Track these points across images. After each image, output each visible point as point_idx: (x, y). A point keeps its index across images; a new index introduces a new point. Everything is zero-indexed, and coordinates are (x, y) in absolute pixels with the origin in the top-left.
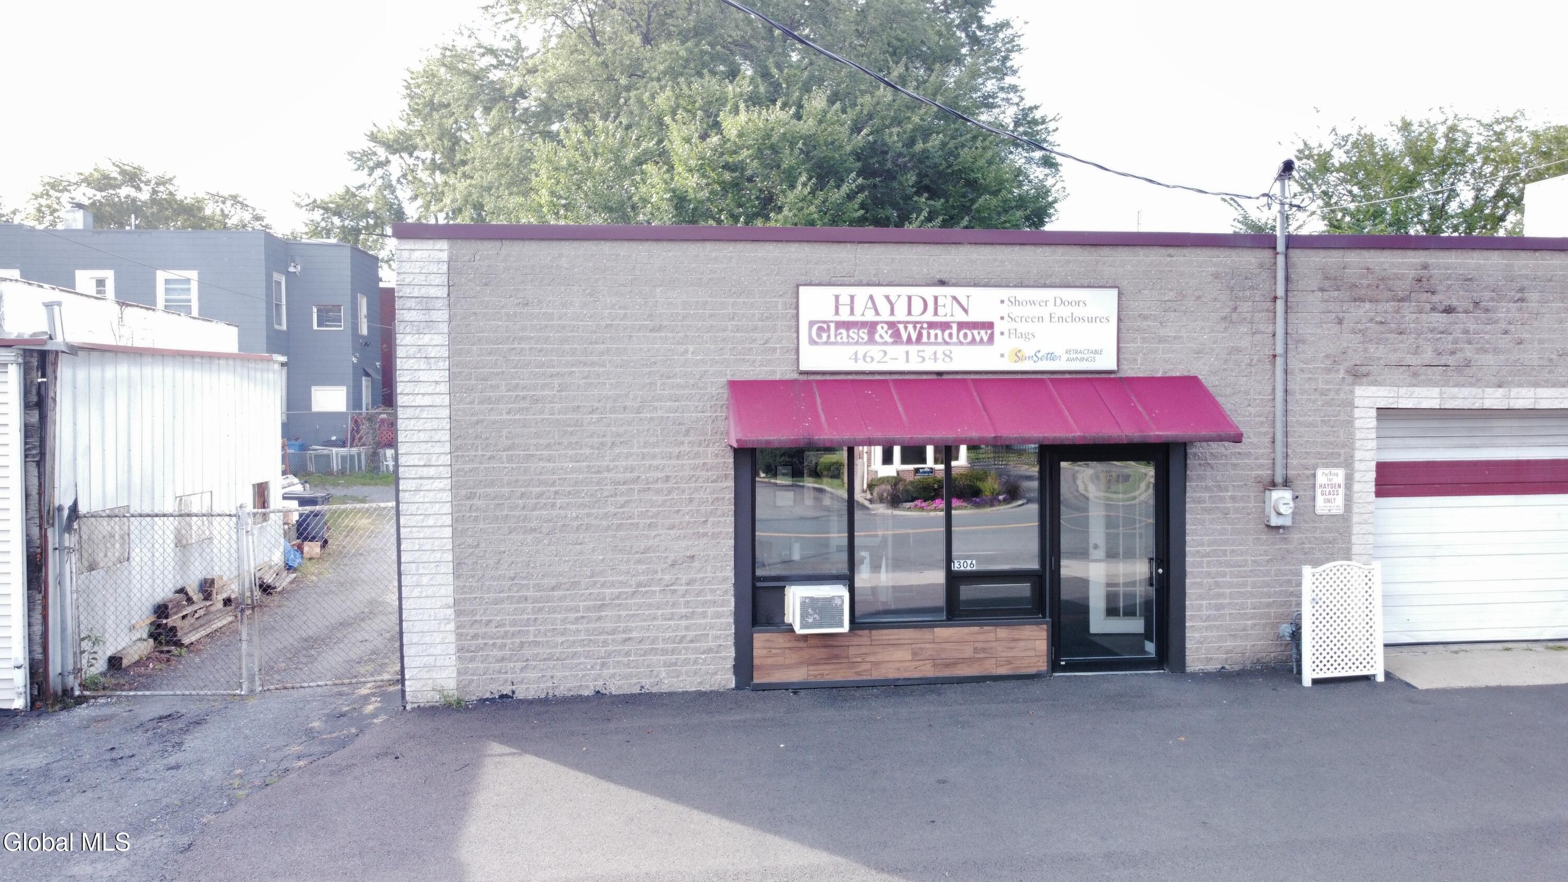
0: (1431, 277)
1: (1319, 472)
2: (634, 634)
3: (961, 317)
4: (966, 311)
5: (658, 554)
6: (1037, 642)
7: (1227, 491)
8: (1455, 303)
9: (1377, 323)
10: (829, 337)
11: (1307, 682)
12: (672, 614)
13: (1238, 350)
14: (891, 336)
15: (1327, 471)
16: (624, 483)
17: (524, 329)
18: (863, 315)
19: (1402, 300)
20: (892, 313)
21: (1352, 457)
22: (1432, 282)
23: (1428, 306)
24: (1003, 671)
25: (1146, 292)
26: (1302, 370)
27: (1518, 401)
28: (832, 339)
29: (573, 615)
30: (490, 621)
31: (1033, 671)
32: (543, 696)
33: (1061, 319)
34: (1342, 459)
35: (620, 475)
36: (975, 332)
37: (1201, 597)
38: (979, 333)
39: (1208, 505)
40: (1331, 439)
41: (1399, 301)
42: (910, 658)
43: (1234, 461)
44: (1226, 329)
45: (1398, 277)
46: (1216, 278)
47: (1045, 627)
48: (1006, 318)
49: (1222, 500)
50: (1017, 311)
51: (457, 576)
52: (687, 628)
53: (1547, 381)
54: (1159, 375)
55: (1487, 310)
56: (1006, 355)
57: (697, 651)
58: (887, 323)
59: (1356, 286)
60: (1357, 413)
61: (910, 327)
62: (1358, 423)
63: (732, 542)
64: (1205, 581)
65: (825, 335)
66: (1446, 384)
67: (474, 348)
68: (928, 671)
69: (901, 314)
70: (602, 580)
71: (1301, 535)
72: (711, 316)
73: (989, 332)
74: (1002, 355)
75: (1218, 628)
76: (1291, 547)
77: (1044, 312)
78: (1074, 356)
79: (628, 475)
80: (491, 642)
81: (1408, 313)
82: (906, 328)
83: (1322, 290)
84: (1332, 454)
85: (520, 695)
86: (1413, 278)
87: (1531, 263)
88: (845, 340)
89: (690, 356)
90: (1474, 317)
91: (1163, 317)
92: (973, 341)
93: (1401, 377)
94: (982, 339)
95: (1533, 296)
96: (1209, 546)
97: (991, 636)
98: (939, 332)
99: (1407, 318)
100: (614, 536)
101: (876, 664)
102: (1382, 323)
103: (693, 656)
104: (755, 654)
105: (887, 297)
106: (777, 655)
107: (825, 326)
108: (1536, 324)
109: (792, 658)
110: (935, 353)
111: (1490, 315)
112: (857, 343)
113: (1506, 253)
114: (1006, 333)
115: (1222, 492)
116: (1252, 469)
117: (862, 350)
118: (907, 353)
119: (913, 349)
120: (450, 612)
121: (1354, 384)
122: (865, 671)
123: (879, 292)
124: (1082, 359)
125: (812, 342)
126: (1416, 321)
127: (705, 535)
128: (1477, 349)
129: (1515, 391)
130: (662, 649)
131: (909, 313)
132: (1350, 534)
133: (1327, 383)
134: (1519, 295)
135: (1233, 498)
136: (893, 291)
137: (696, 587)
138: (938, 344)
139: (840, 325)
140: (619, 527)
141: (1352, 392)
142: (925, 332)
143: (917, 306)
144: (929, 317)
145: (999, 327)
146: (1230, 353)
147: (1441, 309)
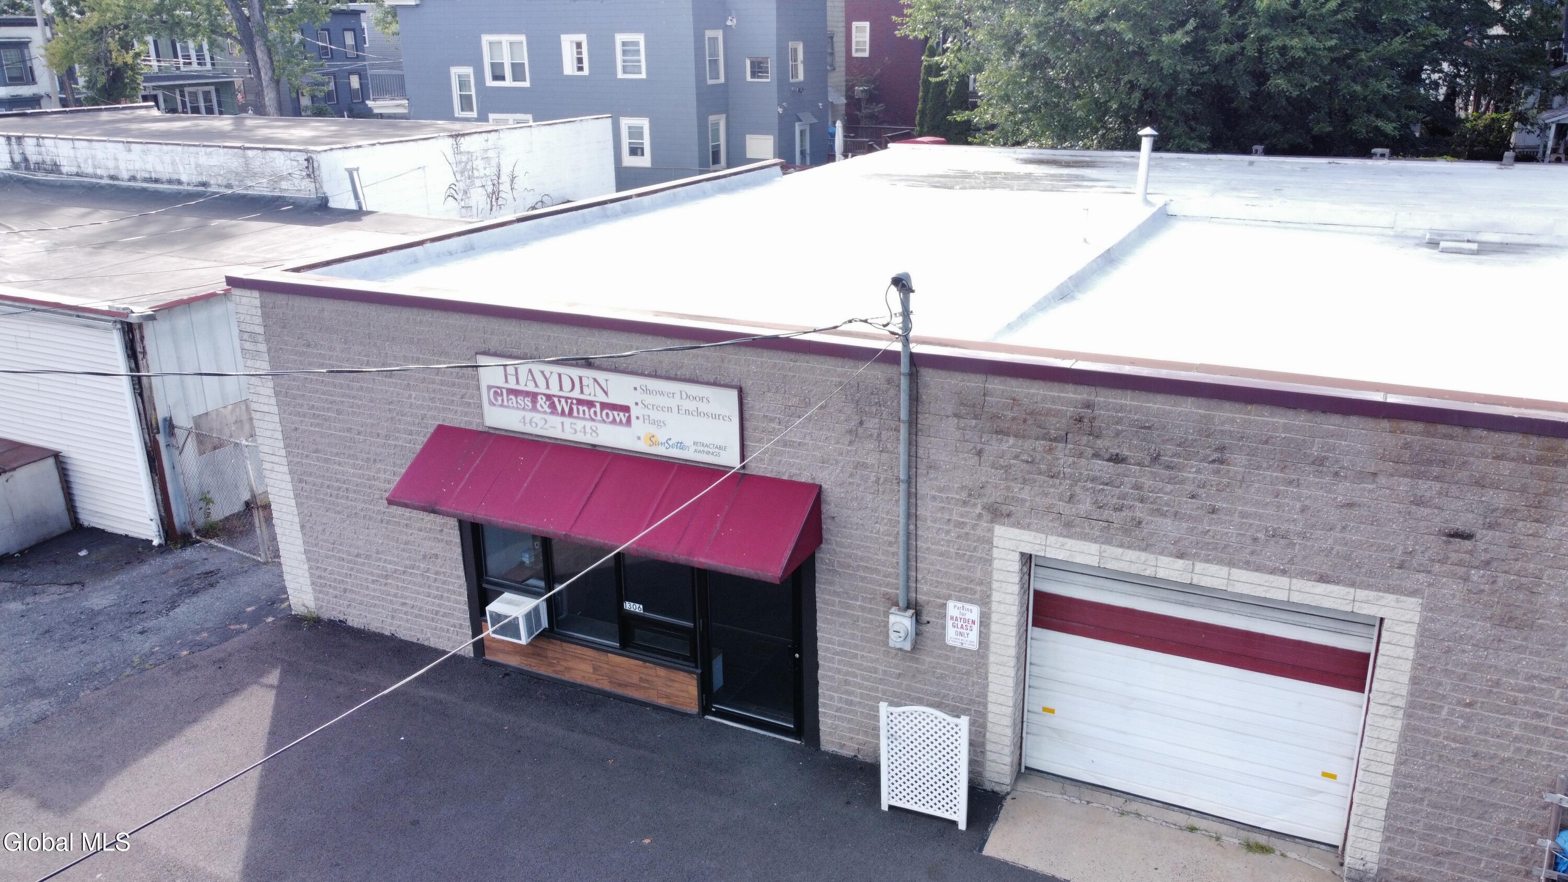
0: (1094, 418)
1: (951, 604)
2: (408, 601)
3: (602, 398)
4: (606, 393)
5: (415, 548)
6: (690, 687)
7: (857, 600)
8: (1126, 452)
9: (1023, 461)
10: (503, 400)
11: (885, 807)
12: (429, 593)
13: (865, 466)
14: (549, 407)
15: (960, 604)
18: (526, 385)
19: (1055, 440)
20: (548, 387)
21: (989, 596)
22: (1096, 424)
23: (1090, 451)
24: (663, 702)
26: (934, 498)
27: (1205, 578)
28: (505, 403)
29: (371, 578)
30: (326, 569)
31: (686, 710)
32: (362, 628)
33: (687, 412)
34: (977, 596)
36: (615, 413)
37: (831, 689)
38: (618, 415)
40: (965, 573)
41: (1051, 440)
43: (862, 573)
44: (851, 443)
45: (1049, 413)
46: (841, 389)
47: (695, 676)
48: (640, 404)
50: (649, 399)
52: (440, 606)
53: (1247, 563)
56: (642, 438)
58: (544, 395)
59: (999, 418)
60: (996, 553)
61: (563, 401)
62: (996, 564)
64: (836, 676)
65: (500, 399)
66: (1108, 542)
68: (606, 686)
69: (554, 390)
70: (385, 557)
71: (932, 659)
74: (639, 438)
75: (850, 721)
78: (701, 448)
80: (328, 583)
81: (1063, 456)
83: (956, 415)
84: (967, 589)
86: (1071, 417)
88: (515, 404)
89: (413, 400)
90: (1151, 472)
91: (788, 421)
92: (614, 421)
93: (1050, 524)
94: (621, 420)
95: (1238, 458)
96: (839, 646)
97: (652, 672)
98: (586, 408)
99: (1062, 462)
101: (568, 669)
102: (1027, 462)
103: (446, 627)
105: (542, 372)
107: (499, 391)
108: (1239, 492)
109: (509, 647)
110: (584, 427)
111: (1173, 473)
112: (524, 409)
114: (641, 418)
115: (851, 600)
116: (880, 585)
117: (529, 415)
118: (562, 423)
119: (567, 421)
120: (304, 557)
121: (992, 522)
122: (560, 671)
123: (536, 368)
124: (708, 453)
125: (492, 404)
126: (1073, 466)
128: (1153, 510)
129: (1199, 566)
130: (426, 616)
131: (561, 389)
132: (986, 673)
134: (1216, 455)
135: (861, 607)
136: (547, 369)
137: (441, 577)
138: (584, 419)
139: (511, 392)
141: (991, 530)
142: (575, 407)
143: (567, 385)
144: (576, 394)
145: (634, 412)
146: (856, 468)
147: (1107, 456)
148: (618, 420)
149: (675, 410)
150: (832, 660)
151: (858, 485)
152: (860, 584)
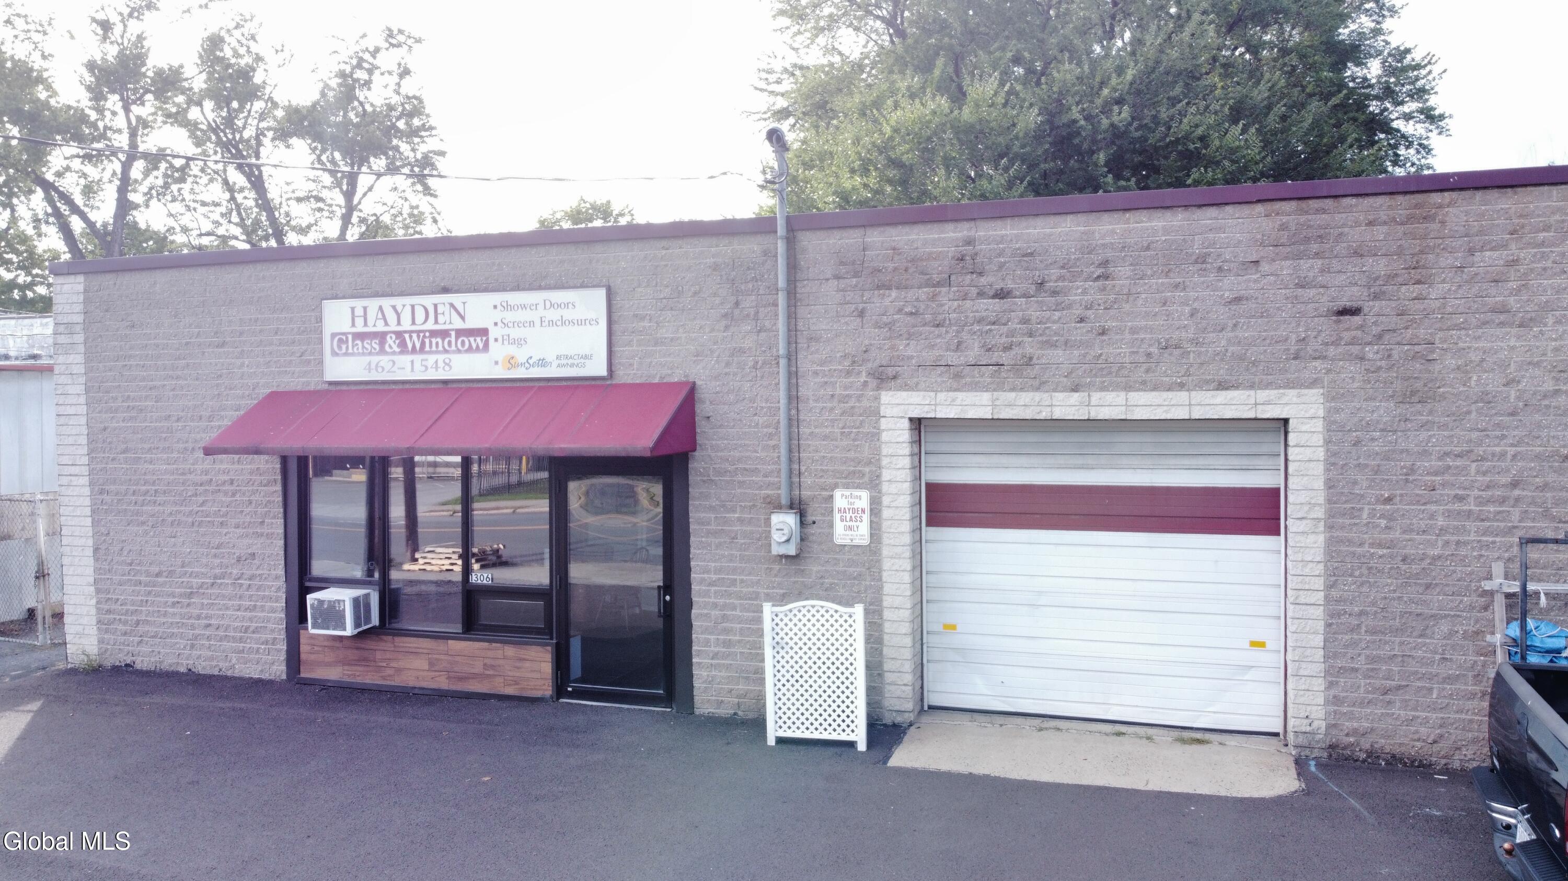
0: (976, 254)
1: (838, 494)
2: (213, 622)
3: (458, 324)
4: (463, 318)
5: (228, 550)
6: (543, 665)
7: (734, 511)
8: (1010, 285)
9: (907, 314)
11: (771, 741)
12: (239, 605)
13: (742, 351)
14: (398, 346)
15: (847, 492)
16: (201, 485)
17: (131, 348)
18: (375, 325)
19: (938, 284)
20: (399, 323)
21: (878, 476)
22: (978, 260)
23: (974, 291)
24: (510, 691)
25: (640, 290)
26: (816, 373)
27: (1103, 409)
28: (350, 351)
29: (171, 600)
30: (118, 600)
31: (538, 694)
32: (153, 669)
33: (552, 323)
34: (866, 479)
35: (199, 477)
36: (472, 339)
37: (706, 630)
38: (475, 340)
39: (713, 527)
40: (852, 454)
41: (934, 286)
42: (427, 667)
43: (740, 478)
44: (727, 328)
45: (930, 257)
46: (715, 270)
47: (549, 648)
48: (500, 324)
49: (728, 522)
50: (509, 316)
51: (96, 560)
52: (251, 619)
53: (1144, 383)
54: (656, 381)
55: (1055, 293)
56: (500, 363)
57: (258, 641)
58: (394, 332)
59: (879, 271)
60: (884, 424)
61: (414, 336)
62: (885, 436)
63: (282, 543)
64: (713, 613)
65: (344, 347)
66: (1000, 387)
67: (101, 365)
68: (443, 683)
69: (406, 325)
70: (191, 570)
71: (820, 568)
72: (261, 331)
73: (484, 338)
74: (496, 363)
75: (728, 667)
76: (808, 581)
77: (534, 316)
78: (564, 362)
79: (205, 478)
80: (118, 617)
81: (947, 300)
82: (411, 337)
83: (837, 277)
84: (854, 472)
85: (138, 666)
86: (953, 258)
87: (1119, 227)
88: (360, 351)
89: (245, 369)
90: (1037, 302)
91: (660, 316)
92: (470, 350)
93: (939, 380)
94: (478, 346)
95: (1123, 271)
96: (715, 574)
97: (499, 653)
98: (439, 340)
99: (946, 307)
100: (197, 532)
101: (399, 670)
102: (912, 314)
103: (255, 646)
104: (301, 649)
105: (394, 307)
106: (318, 652)
107: (344, 338)
108: (1127, 307)
109: (330, 657)
111: (1059, 299)
112: (370, 354)
113: (1082, 218)
114: (500, 340)
115: (728, 513)
116: (760, 488)
117: (375, 359)
118: (412, 362)
119: (418, 358)
120: (92, 589)
121: (878, 388)
122: (390, 676)
123: (387, 303)
124: (572, 365)
125: (334, 354)
126: (958, 310)
127: (262, 535)
128: (1043, 342)
129: (1096, 397)
130: (233, 637)
131: (413, 323)
132: (880, 571)
133: (846, 388)
134: (1099, 271)
135: (739, 519)
136: (399, 301)
137: (256, 582)
138: (437, 352)
139: (356, 336)
140: (201, 524)
141: (877, 398)
142: (427, 341)
143: (420, 315)
144: (430, 325)
145: (494, 333)
146: (732, 355)
147: (991, 293)
148: (474, 346)
149: (538, 323)
150: (707, 594)
151: (735, 374)
152: (739, 491)
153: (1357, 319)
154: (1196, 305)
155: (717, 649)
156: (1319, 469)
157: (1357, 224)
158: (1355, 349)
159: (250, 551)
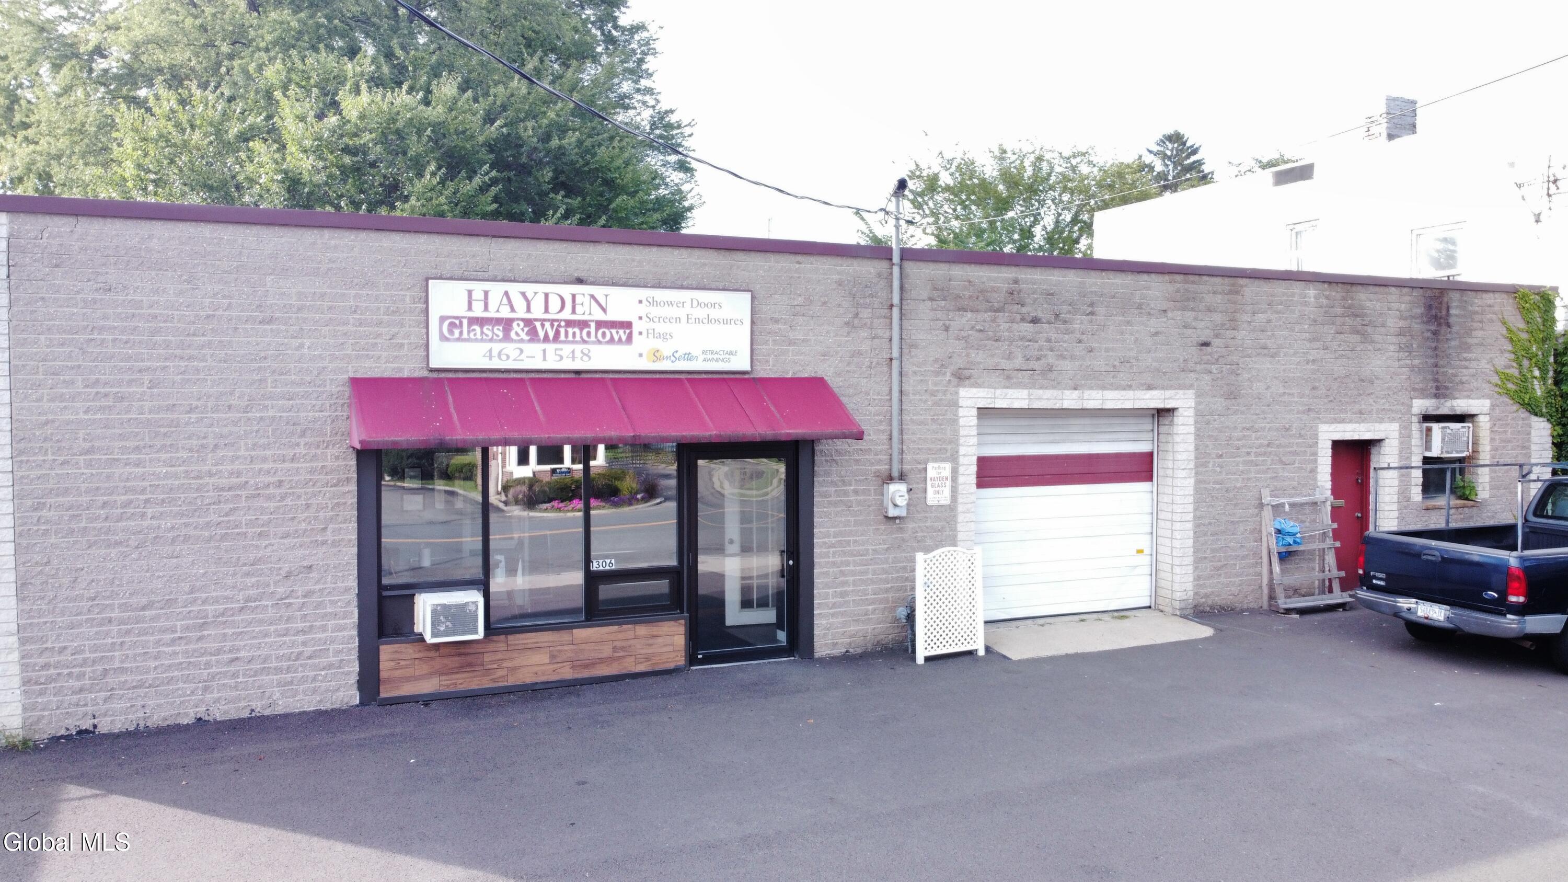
0: (1020, 290)
1: (930, 466)
2: (242, 654)
3: (599, 315)
4: (604, 310)
5: (271, 566)
6: (676, 638)
7: (850, 485)
8: (1040, 315)
9: (977, 330)
10: (461, 333)
11: (920, 660)
12: (287, 629)
13: (860, 353)
14: (527, 334)
15: (936, 465)
16: (230, 489)
18: (498, 311)
19: (996, 311)
20: (529, 310)
21: (957, 452)
22: (1022, 295)
23: (1018, 317)
24: (641, 668)
25: (776, 296)
26: (915, 373)
27: (1090, 402)
28: (465, 335)
29: (168, 637)
30: (65, 648)
31: (671, 666)
32: (132, 728)
33: (698, 320)
34: (948, 454)
35: (224, 481)
36: (614, 331)
37: (827, 586)
38: (617, 332)
39: (833, 499)
40: (939, 436)
41: (995, 311)
42: (547, 660)
43: (857, 457)
44: (848, 333)
45: (994, 290)
46: (840, 285)
47: (683, 622)
48: (644, 318)
49: (846, 493)
50: (655, 311)
51: (23, 599)
52: (304, 644)
53: (1112, 385)
54: (789, 376)
55: (1065, 322)
56: (644, 355)
57: (315, 667)
58: (523, 320)
59: (960, 297)
60: (961, 412)
61: (547, 325)
62: (962, 422)
63: (355, 550)
64: (831, 570)
65: (457, 331)
66: (1033, 386)
68: (567, 673)
69: (537, 312)
70: (204, 595)
71: (914, 525)
73: (628, 331)
74: (641, 355)
75: (843, 614)
76: (906, 536)
77: (681, 313)
78: (710, 356)
79: (234, 480)
80: (66, 671)
81: (1003, 322)
82: (543, 326)
83: (931, 299)
84: (940, 449)
85: (103, 728)
86: (1006, 292)
87: (1099, 281)
88: (479, 336)
89: (305, 351)
90: (1055, 327)
91: (793, 320)
92: (612, 341)
93: (997, 380)
94: (620, 339)
95: (1101, 310)
96: (834, 537)
97: (630, 634)
98: (577, 330)
99: (1002, 327)
100: (218, 547)
101: (514, 669)
102: (981, 331)
103: (312, 674)
104: (381, 667)
105: (523, 294)
106: (407, 667)
107: (457, 322)
108: (1103, 334)
109: (423, 669)
110: (573, 352)
111: (1068, 326)
112: (491, 340)
113: (1081, 272)
114: (645, 333)
115: (846, 486)
116: (872, 464)
117: (496, 347)
118: (544, 351)
119: (550, 347)
120: (14, 640)
121: (958, 386)
122: (501, 677)
123: (514, 289)
124: (718, 360)
125: (443, 338)
126: (1009, 330)
127: (324, 543)
128: (1057, 355)
129: (1087, 393)
130: (275, 669)
131: (546, 310)
132: (956, 522)
133: (936, 384)
134: (1090, 309)
135: (856, 492)
136: (529, 288)
137: (315, 599)
138: (577, 342)
139: (473, 321)
140: (224, 537)
141: (957, 393)
142: (562, 331)
143: (555, 304)
144: (567, 315)
145: (636, 329)
147: (1029, 319)
148: (616, 338)
149: (684, 319)
150: (826, 555)
151: (854, 372)
152: (855, 468)
153: (1208, 349)
154: (1137, 335)
155: (835, 600)
156: (1191, 438)
157: (1209, 292)
158: (1208, 366)
159: (305, 564)
